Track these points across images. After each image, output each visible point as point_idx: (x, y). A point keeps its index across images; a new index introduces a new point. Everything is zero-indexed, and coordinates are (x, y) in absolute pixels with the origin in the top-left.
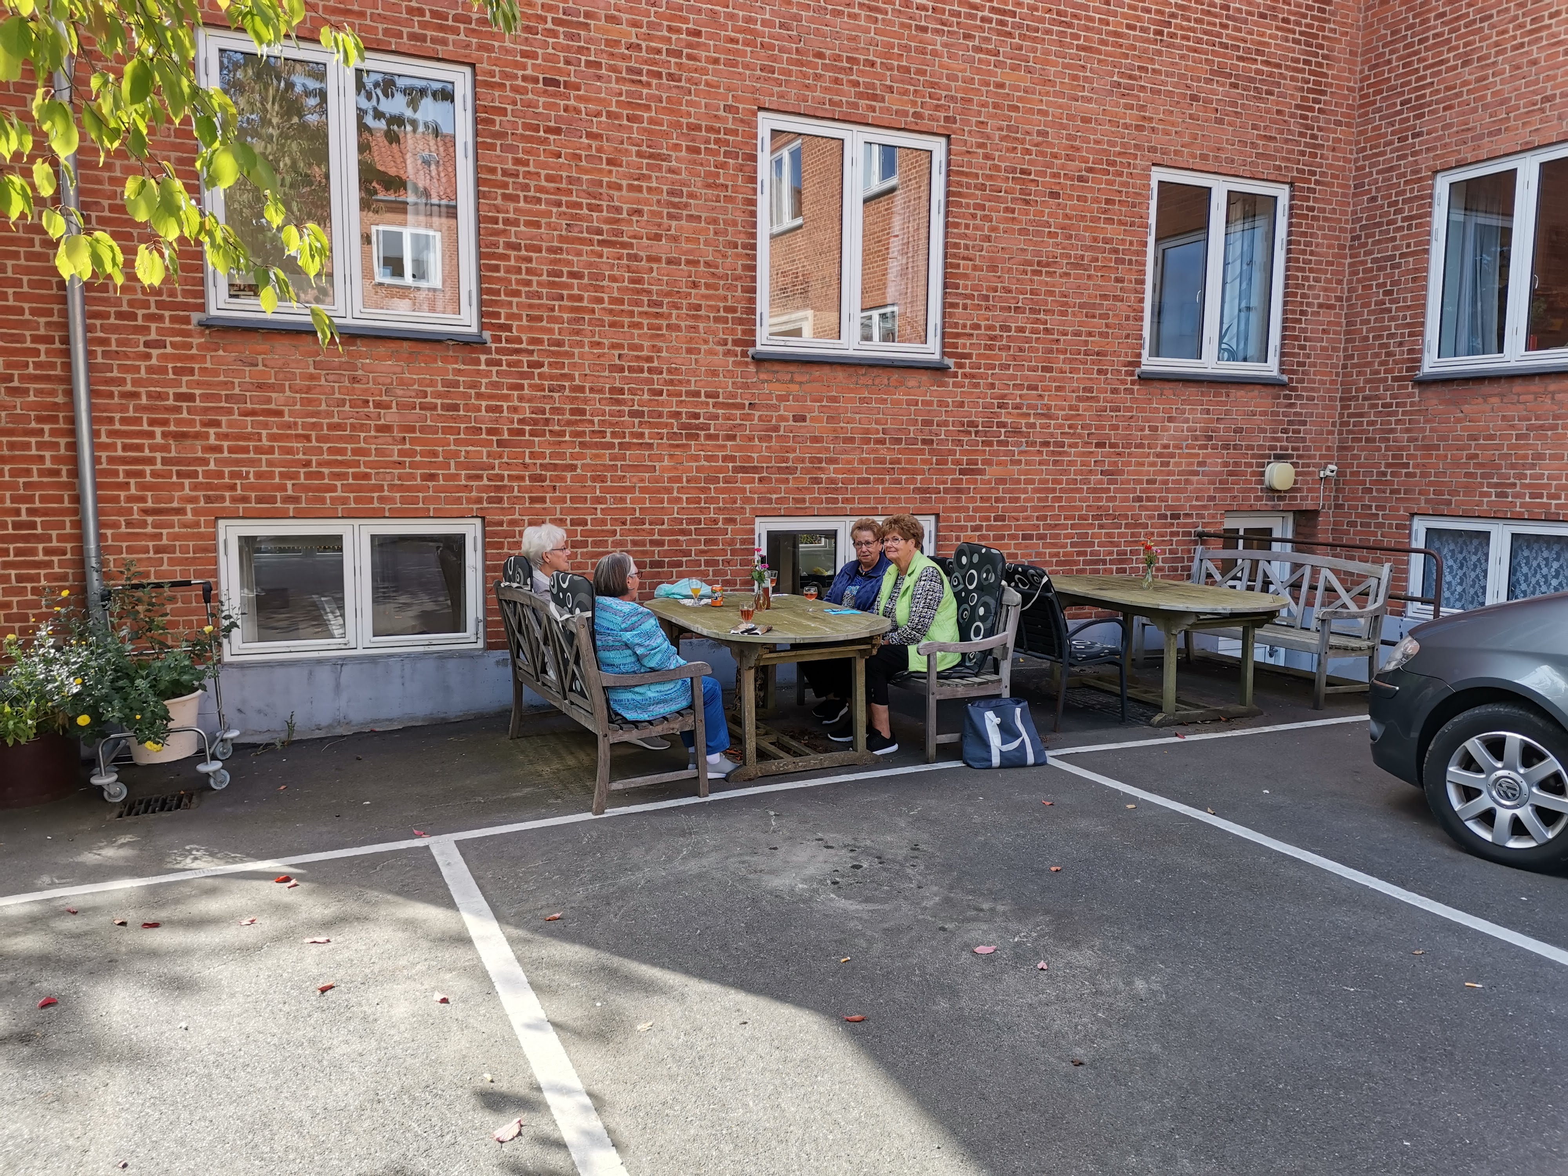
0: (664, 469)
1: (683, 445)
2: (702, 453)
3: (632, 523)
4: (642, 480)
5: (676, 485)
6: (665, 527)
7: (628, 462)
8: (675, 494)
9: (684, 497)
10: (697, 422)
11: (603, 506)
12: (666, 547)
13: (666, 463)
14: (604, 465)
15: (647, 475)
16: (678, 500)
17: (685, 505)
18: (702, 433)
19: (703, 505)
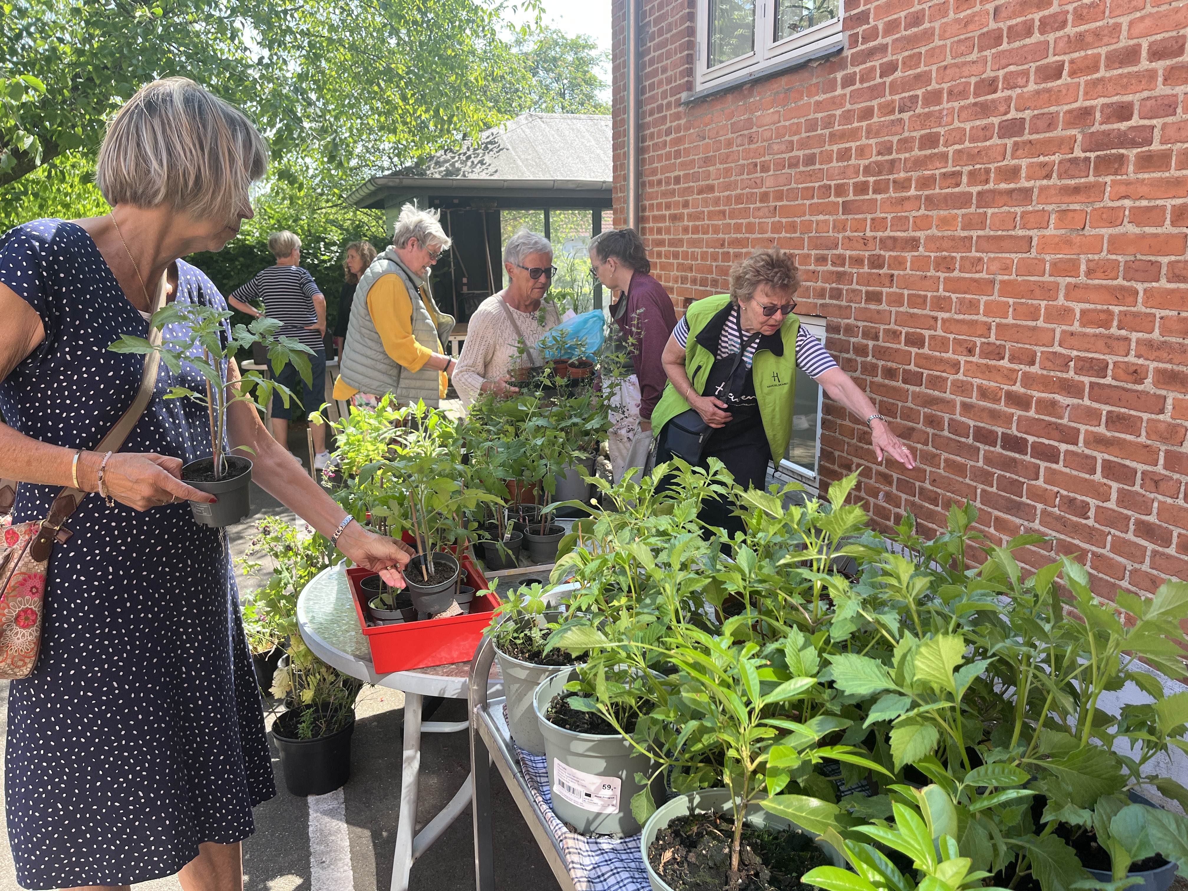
0: (1046, 245)
1: (1088, 188)
2: (1127, 203)
3: (985, 354)
4: (1006, 269)
5: (1064, 281)
6: (1035, 369)
7: (988, 232)
8: (1061, 301)
9: (1078, 307)
10: (1123, 126)
11: (946, 315)
12: (1032, 413)
13: (1051, 231)
14: (953, 238)
15: (1015, 257)
16: (1064, 315)
17: (1076, 327)
18: (1132, 153)
19: (1114, 330)
